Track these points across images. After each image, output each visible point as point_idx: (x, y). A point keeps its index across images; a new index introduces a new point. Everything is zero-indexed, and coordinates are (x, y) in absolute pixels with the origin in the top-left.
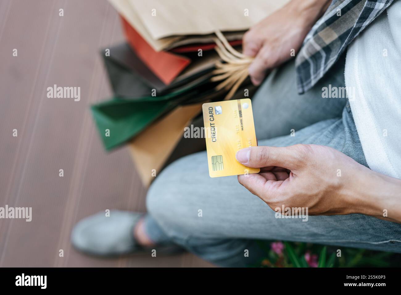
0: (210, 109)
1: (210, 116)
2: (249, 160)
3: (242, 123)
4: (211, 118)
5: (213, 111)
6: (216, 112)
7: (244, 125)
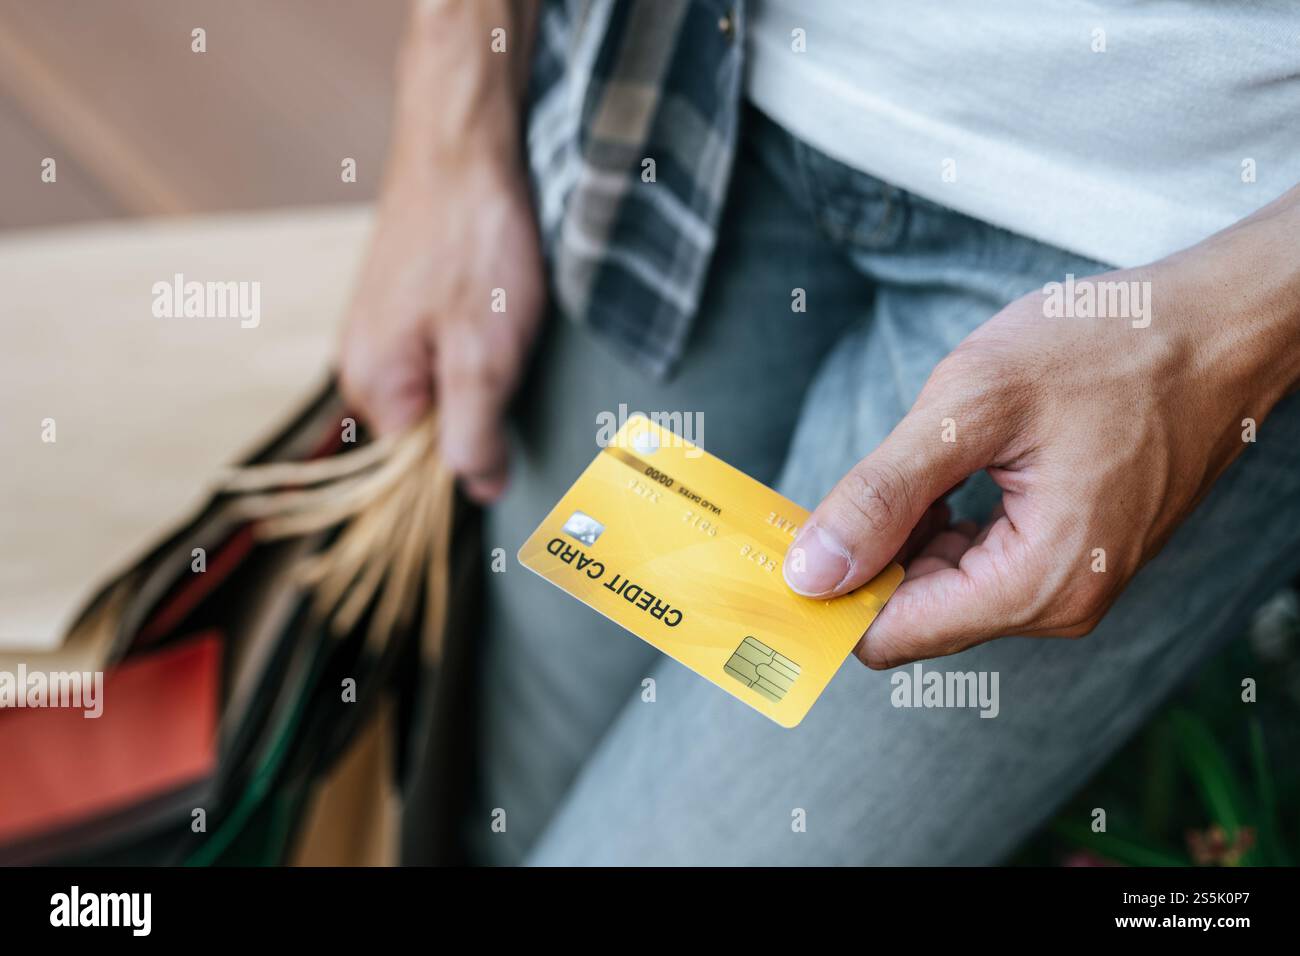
0: (555, 547)
1: (579, 567)
2: (848, 554)
3: (694, 497)
4: (589, 572)
5: (570, 547)
6: (583, 538)
7: (705, 495)
